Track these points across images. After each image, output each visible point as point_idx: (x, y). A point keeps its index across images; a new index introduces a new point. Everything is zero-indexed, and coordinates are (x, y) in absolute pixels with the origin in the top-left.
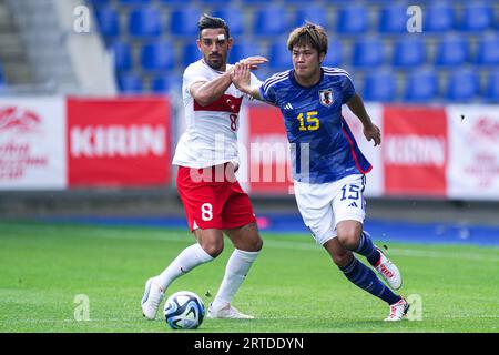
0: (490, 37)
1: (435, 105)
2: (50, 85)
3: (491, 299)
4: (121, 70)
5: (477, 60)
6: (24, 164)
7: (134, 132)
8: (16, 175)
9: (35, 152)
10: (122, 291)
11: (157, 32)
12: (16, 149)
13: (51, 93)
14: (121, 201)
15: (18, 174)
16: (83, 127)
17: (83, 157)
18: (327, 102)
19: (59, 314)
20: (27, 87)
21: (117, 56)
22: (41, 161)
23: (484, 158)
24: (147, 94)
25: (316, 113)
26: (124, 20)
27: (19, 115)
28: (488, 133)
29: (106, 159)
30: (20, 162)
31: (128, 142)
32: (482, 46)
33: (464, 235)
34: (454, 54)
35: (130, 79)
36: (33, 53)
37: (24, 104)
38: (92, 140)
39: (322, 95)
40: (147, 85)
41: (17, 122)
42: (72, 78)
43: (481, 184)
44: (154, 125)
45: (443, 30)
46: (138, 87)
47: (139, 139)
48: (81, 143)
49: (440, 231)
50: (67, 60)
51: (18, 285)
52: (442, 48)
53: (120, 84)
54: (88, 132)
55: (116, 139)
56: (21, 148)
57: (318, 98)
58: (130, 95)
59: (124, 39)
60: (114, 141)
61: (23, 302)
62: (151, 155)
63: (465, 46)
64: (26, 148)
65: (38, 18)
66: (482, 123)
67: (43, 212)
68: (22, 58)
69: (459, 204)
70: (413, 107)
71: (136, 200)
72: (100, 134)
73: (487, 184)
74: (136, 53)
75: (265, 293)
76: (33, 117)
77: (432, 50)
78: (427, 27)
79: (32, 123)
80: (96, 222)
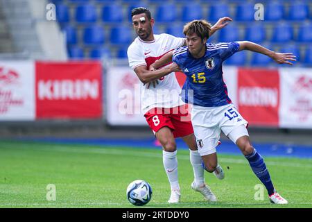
0: (307, 24)
1: (272, 67)
2: (25, 53)
3: (306, 192)
4: (70, 44)
5: (298, 39)
6: (8, 104)
7: (78, 84)
8: (3, 111)
9: (15, 96)
10: (70, 185)
11: (94, 20)
12: (3, 94)
13: (25, 58)
14: (70, 128)
15: (5, 110)
16: (46, 80)
17: (46, 100)
18: (211, 66)
19: (30, 200)
20: (10, 55)
21: (68, 35)
22: (19, 102)
23: (302, 102)
24: (87, 59)
25: (203, 74)
26: (72, 12)
27: (5, 72)
28: (306, 86)
29: (60, 101)
30: (6, 102)
31: (74, 90)
32: (302, 30)
33: (290, 151)
34: (284, 35)
35: (76, 50)
36: (14, 33)
37: (8, 65)
38: (52, 89)
39: (207, 62)
40: (87, 54)
41: (4, 77)
42: (39, 49)
43: (300, 118)
44: (91, 80)
45: (277, 20)
46: (81, 56)
47: (82, 88)
48: (44, 90)
49: (274, 148)
50: (36, 38)
51: (3, 181)
52: (276, 31)
53: (70, 52)
54: (49, 84)
55: (67, 88)
56: (7, 94)
57: (205, 64)
58: (76, 60)
59: (72, 24)
60: (66, 89)
61: (7, 192)
62: (89, 99)
63: (291, 30)
64: (9, 94)
65: (17, 11)
66: (302, 79)
67: (20, 135)
68: (7, 36)
69: (286, 131)
70: (256, 69)
71: (80, 127)
72: (57, 85)
73: (304, 118)
74: (80, 33)
75: (162, 187)
76: (14, 74)
77: (269, 32)
78: (267, 18)
79: (13, 78)
80: (54, 141)
